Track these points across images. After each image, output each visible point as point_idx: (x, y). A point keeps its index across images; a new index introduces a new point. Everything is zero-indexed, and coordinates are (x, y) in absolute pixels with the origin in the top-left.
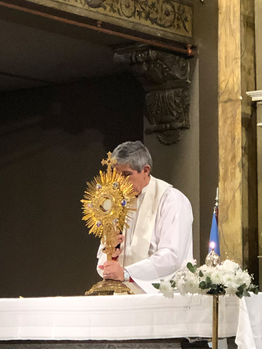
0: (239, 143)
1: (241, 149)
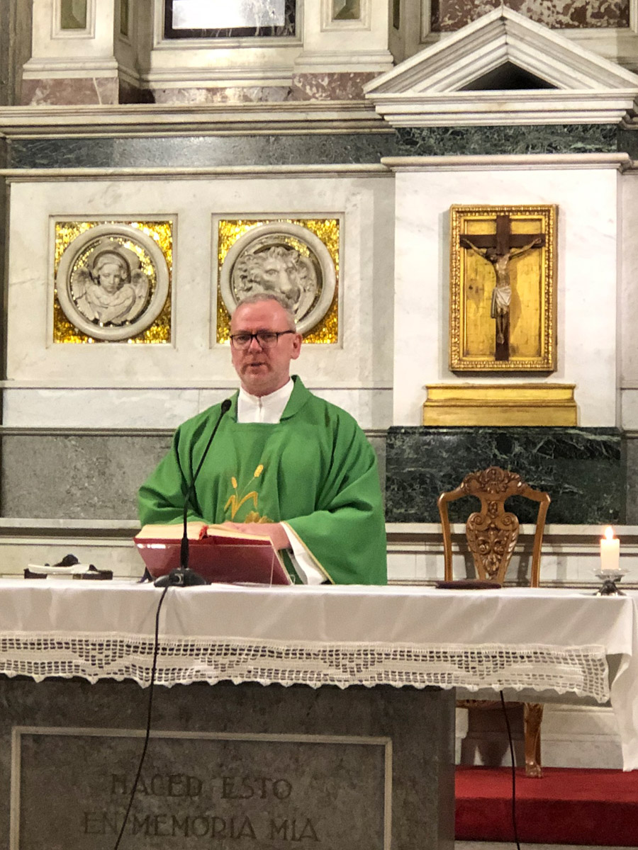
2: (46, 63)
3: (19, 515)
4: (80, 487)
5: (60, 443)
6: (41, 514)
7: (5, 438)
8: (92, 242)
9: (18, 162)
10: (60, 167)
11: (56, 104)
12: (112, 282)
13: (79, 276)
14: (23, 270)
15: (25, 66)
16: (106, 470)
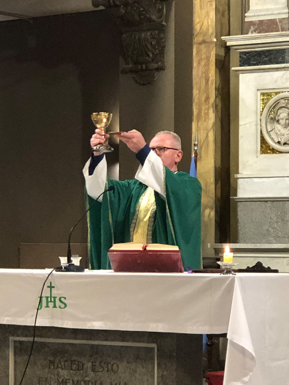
0: (213, 84)
1: (214, 90)
2: (256, 12)
3: (245, 242)
4: (273, 227)
5: (264, 205)
6: (255, 242)
7: (239, 203)
8: (277, 103)
9: (242, 63)
10: (261, 65)
11: (260, 33)
12: (285, 122)
13: (271, 120)
14: (245, 118)
15: (246, 15)
16: (285, 219)
